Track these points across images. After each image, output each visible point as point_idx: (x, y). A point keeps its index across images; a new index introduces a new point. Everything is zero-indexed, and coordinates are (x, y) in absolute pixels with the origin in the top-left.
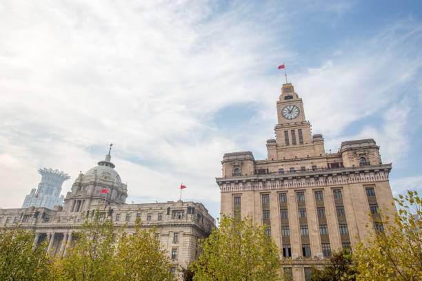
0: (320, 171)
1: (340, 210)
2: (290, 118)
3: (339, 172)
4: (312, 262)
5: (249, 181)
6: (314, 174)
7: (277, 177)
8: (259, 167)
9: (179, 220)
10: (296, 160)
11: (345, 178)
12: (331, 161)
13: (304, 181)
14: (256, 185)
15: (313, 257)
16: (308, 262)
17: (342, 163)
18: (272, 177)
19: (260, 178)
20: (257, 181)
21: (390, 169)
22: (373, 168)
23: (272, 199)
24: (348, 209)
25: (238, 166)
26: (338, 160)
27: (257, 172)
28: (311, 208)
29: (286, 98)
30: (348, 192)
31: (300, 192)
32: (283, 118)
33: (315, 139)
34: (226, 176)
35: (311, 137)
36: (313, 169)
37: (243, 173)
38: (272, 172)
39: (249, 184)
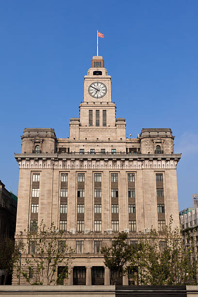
0: (119, 155)
1: (131, 192)
2: (96, 96)
3: (137, 157)
4: (102, 237)
5: (49, 159)
6: (112, 157)
7: (78, 157)
8: (60, 145)
10: (97, 141)
11: (140, 163)
12: (130, 146)
13: (102, 163)
14: (56, 163)
15: (103, 232)
16: (99, 237)
17: (139, 149)
18: (73, 157)
19: (59, 157)
20: (57, 160)
21: (179, 159)
22: (165, 157)
24: (139, 191)
25: (40, 142)
26: (136, 146)
27: (58, 150)
28: (106, 189)
29: (95, 73)
30: (141, 176)
31: (98, 174)
32: (88, 95)
33: (118, 122)
34: (25, 152)
35: (114, 120)
36: (112, 153)
37: (44, 151)
38: (73, 151)
39: (49, 162)
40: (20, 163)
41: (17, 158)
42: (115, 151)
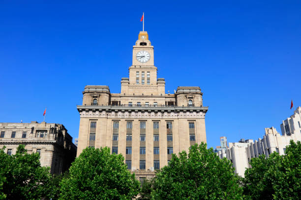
0: (160, 107)
1: (170, 137)
2: (142, 61)
3: (174, 109)
4: (145, 174)
5: (104, 110)
6: (155, 109)
7: (127, 109)
8: (113, 99)
9: (42, 139)
10: (143, 96)
11: (176, 114)
12: (168, 100)
13: (146, 113)
14: (110, 114)
15: (146, 170)
16: (143, 174)
17: (176, 102)
18: (123, 108)
19: (113, 108)
20: (110, 111)
21: (207, 110)
22: (196, 109)
23: (121, 126)
24: (175, 136)
25: (97, 97)
26: (173, 100)
27: (111, 103)
29: (141, 44)
30: (177, 124)
31: (143, 122)
32: (136, 61)
33: (159, 81)
34: (85, 105)
35: (156, 79)
36: (155, 106)
37: (100, 103)
38: (123, 104)
39: (104, 113)
40: (81, 113)
41: (78, 109)
42: (156, 104)
